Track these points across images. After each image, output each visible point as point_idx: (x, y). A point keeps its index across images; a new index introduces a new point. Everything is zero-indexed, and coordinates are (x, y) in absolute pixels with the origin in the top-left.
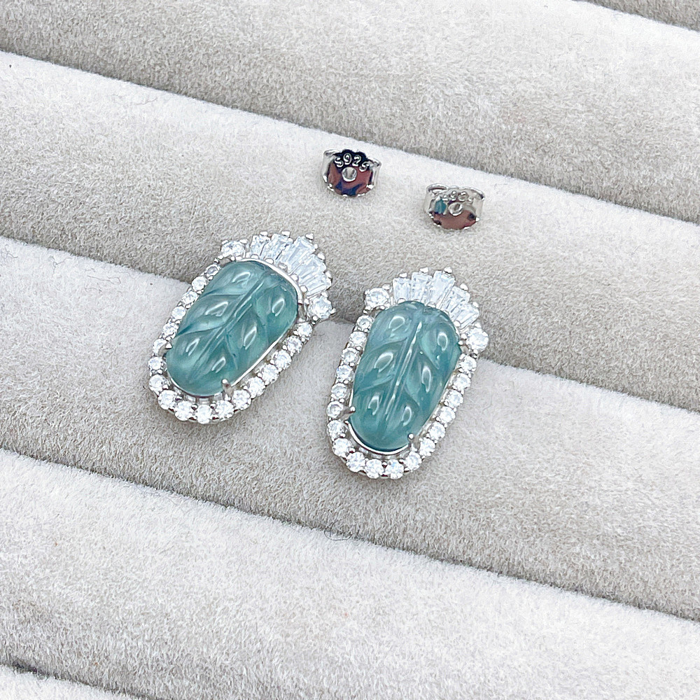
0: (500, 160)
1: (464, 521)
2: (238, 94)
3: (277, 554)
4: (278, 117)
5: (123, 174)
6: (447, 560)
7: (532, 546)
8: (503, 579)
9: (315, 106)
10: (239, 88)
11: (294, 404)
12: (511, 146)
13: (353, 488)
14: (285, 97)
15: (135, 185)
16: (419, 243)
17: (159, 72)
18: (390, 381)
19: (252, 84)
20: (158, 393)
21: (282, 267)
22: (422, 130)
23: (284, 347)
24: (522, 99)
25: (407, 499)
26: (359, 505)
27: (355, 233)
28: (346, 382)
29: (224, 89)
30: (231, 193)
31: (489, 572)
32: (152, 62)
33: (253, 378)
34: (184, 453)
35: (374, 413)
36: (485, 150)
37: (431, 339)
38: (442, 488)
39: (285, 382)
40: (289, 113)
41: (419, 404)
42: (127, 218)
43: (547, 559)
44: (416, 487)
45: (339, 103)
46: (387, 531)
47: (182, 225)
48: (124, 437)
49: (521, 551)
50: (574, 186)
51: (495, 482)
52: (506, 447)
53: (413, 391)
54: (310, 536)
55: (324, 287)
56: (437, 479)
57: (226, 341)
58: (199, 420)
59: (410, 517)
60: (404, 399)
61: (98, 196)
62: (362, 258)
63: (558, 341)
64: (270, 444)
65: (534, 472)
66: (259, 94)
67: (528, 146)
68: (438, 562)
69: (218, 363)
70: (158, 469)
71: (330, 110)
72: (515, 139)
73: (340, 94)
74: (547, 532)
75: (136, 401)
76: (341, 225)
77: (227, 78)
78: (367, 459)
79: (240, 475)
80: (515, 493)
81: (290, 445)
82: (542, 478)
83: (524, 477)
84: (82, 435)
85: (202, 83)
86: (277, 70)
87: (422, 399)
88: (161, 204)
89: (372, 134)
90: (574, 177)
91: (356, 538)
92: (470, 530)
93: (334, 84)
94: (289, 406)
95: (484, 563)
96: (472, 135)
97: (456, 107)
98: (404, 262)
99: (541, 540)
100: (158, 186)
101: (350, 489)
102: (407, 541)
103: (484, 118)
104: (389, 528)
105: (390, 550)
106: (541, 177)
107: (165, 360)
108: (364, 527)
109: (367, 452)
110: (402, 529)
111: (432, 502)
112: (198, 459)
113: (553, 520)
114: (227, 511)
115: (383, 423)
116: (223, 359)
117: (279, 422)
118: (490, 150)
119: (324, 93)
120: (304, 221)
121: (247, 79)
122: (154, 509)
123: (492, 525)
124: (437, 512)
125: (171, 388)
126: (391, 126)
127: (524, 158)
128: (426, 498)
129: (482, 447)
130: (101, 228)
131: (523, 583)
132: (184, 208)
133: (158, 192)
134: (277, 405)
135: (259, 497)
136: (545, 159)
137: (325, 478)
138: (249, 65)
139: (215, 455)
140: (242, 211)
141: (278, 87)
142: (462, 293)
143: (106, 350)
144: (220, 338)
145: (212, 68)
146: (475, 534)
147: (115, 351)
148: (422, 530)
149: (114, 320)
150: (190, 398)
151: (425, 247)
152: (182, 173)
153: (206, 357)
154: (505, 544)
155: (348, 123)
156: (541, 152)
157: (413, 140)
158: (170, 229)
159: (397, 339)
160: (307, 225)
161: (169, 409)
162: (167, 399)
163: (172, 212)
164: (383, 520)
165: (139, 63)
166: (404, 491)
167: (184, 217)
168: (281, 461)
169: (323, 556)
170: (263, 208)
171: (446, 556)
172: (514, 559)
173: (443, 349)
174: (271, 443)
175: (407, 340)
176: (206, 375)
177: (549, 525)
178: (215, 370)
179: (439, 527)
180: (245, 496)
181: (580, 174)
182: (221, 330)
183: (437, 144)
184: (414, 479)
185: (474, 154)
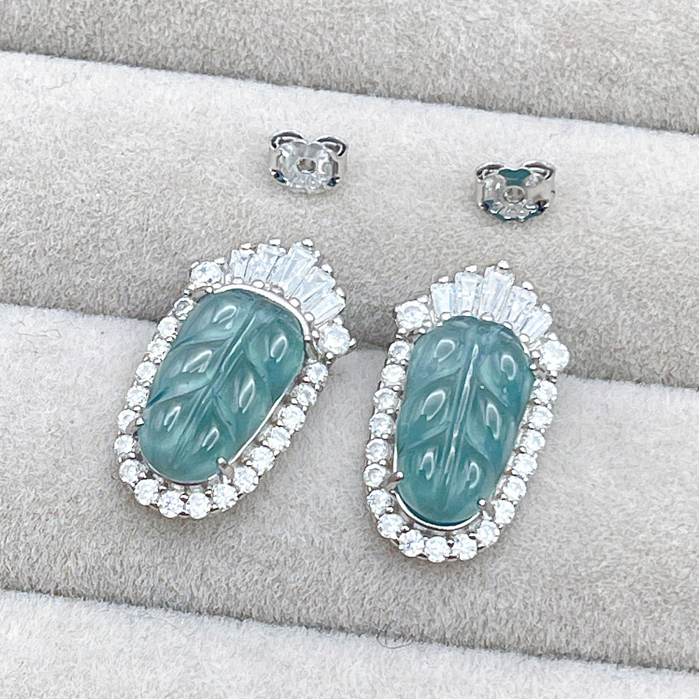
0: (552, 97)
1: (564, 603)
2: (184, 54)
3: (320, 678)
4: (243, 76)
5: (45, 188)
6: (546, 654)
7: (659, 625)
8: (625, 671)
9: (291, 56)
10: (184, 45)
11: (317, 474)
12: (565, 79)
13: (410, 577)
14: (250, 50)
15: (64, 202)
16: (456, 232)
17: (72, 36)
18: (445, 431)
19: (202, 39)
20: (133, 485)
21: (277, 291)
22: (442, 72)
23: (294, 401)
24: (572, 15)
25: (483, 584)
26: (419, 599)
27: (369, 229)
28: (385, 437)
29: (164, 48)
30: (194, 196)
31: (605, 664)
32: (62, 25)
33: (256, 449)
34: (177, 558)
35: (429, 477)
36: (531, 87)
37: (493, 366)
38: (528, 563)
39: (299, 447)
40: (257, 68)
41: (486, 456)
42: (58, 248)
43: (680, 638)
44: (494, 565)
45: (323, 49)
46: (461, 626)
47: (133, 248)
48: (95, 546)
49: (645, 631)
50: (658, 120)
51: (598, 546)
52: (606, 497)
53: (477, 441)
54: (359, 647)
55: (337, 311)
56: (520, 551)
57: (215, 405)
58: (192, 515)
59: (490, 605)
60: (468, 452)
61: (15, 223)
62: (382, 261)
63: (661, 340)
64: (290, 532)
65: (648, 526)
66: (212, 50)
67: (587, 76)
68: (534, 660)
69: (208, 437)
70: (145, 582)
71: (313, 59)
72: (569, 68)
73: (324, 37)
74: (676, 603)
75: (105, 497)
76: (348, 221)
77: (167, 34)
78: (426, 538)
79: (256, 578)
80: (627, 558)
81: (318, 532)
82: (660, 532)
83: (636, 534)
84: (37, 550)
85: (133, 44)
86: (233, 16)
87: (490, 449)
88: (102, 223)
89: (374, 84)
90: (656, 109)
91: (420, 640)
92: (571, 613)
93: (315, 24)
94: (310, 478)
95: (596, 652)
96: (511, 70)
97: (483, 36)
98: (439, 261)
99: (669, 615)
100: (95, 199)
101: (404, 578)
102: (490, 637)
103: (524, 46)
104: (464, 622)
105: (469, 652)
106: (611, 113)
107: (137, 440)
108: (429, 624)
109: (426, 529)
110: (481, 621)
111: (517, 583)
112: (197, 564)
113: (682, 587)
114: (244, 627)
115: (444, 489)
116: (215, 430)
117: (298, 502)
118: (537, 87)
119: (301, 38)
120: (297, 221)
121: (194, 33)
122: (147, 637)
123: (601, 603)
124: (526, 595)
125: (150, 475)
126: (397, 70)
127: (584, 92)
128: (508, 578)
129: (575, 501)
130: (24, 263)
131: (652, 673)
132: (133, 224)
133: (96, 207)
134: (294, 479)
135: (285, 602)
136: (613, 90)
137: (370, 567)
138: (196, 14)
139: (219, 554)
140: (213, 218)
141: (238, 38)
142: (525, 294)
143: (55, 434)
144: (206, 402)
145: (145, 23)
146: (580, 617)
147: (68, 433)
148: (507, 621)
149: (60, 391)
150: (176, 487)
151: (465, 237)
152: (125, 178)
153: (191, 430)
154: (621, 625)
155: (340, 73)
156: (606, 81)
157: (430, 86)
158: (118, 254)
159: (446, 372)
160: (302, 227)
161: (151, 504)
162: (147, 492)
163: (118, 232)
164: (454, 614)
165: (45, 27)
166: (478, 573)
167: (135, 237)
168: (309, 553)
169: (380, 671)
170: (240, 211)
171: (545, 649)
172: (636, 644)
173: (510, 378)
174: (292, 531)
175: (461, 372)
176: (195, 454)
177: (677, 593)
178: (206, 446)
179: (530, 614)
180: (265, 603)
181: (663, 104)
182: (207, 391)
183: (463, 87)
184: (489, 555)
185: (517, 94)
